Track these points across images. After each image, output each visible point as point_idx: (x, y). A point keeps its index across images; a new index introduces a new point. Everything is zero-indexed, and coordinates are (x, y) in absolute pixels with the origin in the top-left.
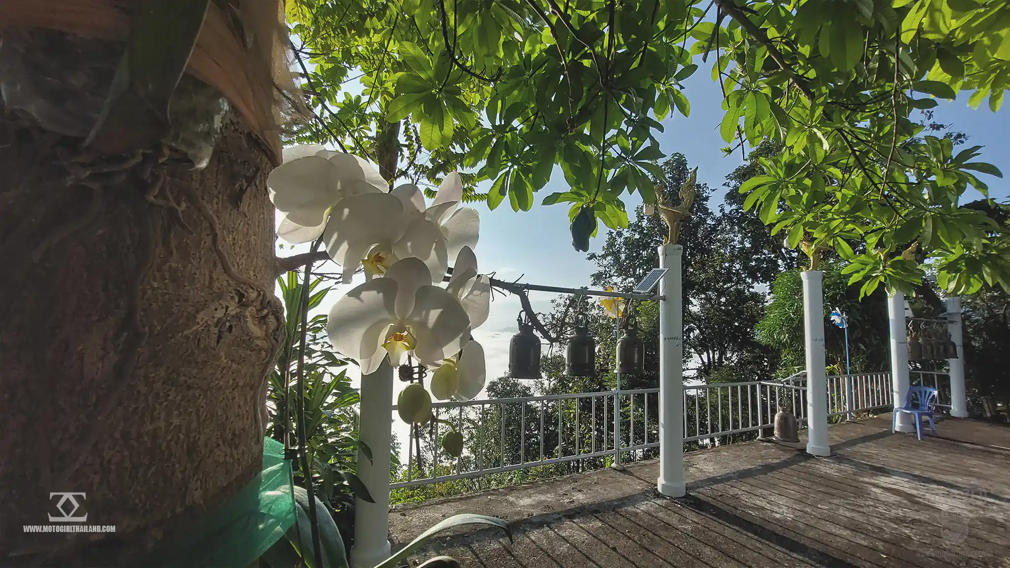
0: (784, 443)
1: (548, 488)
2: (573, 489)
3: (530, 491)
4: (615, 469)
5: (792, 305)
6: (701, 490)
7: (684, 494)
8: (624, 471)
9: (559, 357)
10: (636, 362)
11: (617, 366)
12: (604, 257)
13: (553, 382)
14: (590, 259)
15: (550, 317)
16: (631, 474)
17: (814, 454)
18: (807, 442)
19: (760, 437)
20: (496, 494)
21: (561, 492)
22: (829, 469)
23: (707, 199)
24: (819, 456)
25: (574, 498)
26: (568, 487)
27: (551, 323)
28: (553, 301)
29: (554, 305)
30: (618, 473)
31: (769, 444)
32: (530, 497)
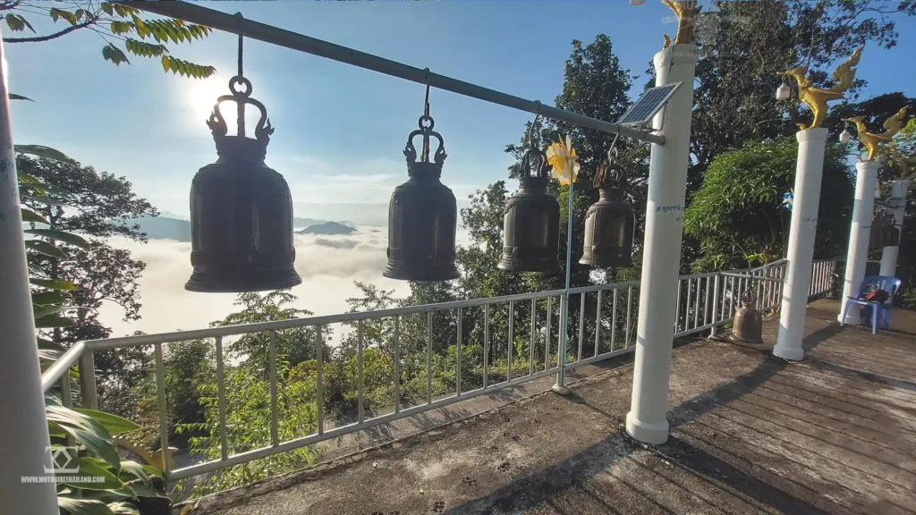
0: (745, 344)
1: (467, 437)
2: (505, 434)
3: (442, 444)
4: (558, 394)
5: (729, 189)
6: (684, 426)
7: (665, 439)
8: (570, 396)
9: (476, 249)
10: (621, 245)
11: (586, 253)
12: (522, 149)
13: (470, 273)
14: (508, 151)
15: (467, 211)
16: (580, 401)
17: (785, 357)
18: (776, 343)
19: (711, 336)
20: (388, 457)
21: (488, 443)
22: (814, 379)
23: (628, 88)
24: (792, 361)
25: (509, 456)
26: (497, 433)
27: (468, 217)
28: (470, 197)
29: (471, 200)
30: (564, 400)
31: (725, 345)
32: (441, 459)
